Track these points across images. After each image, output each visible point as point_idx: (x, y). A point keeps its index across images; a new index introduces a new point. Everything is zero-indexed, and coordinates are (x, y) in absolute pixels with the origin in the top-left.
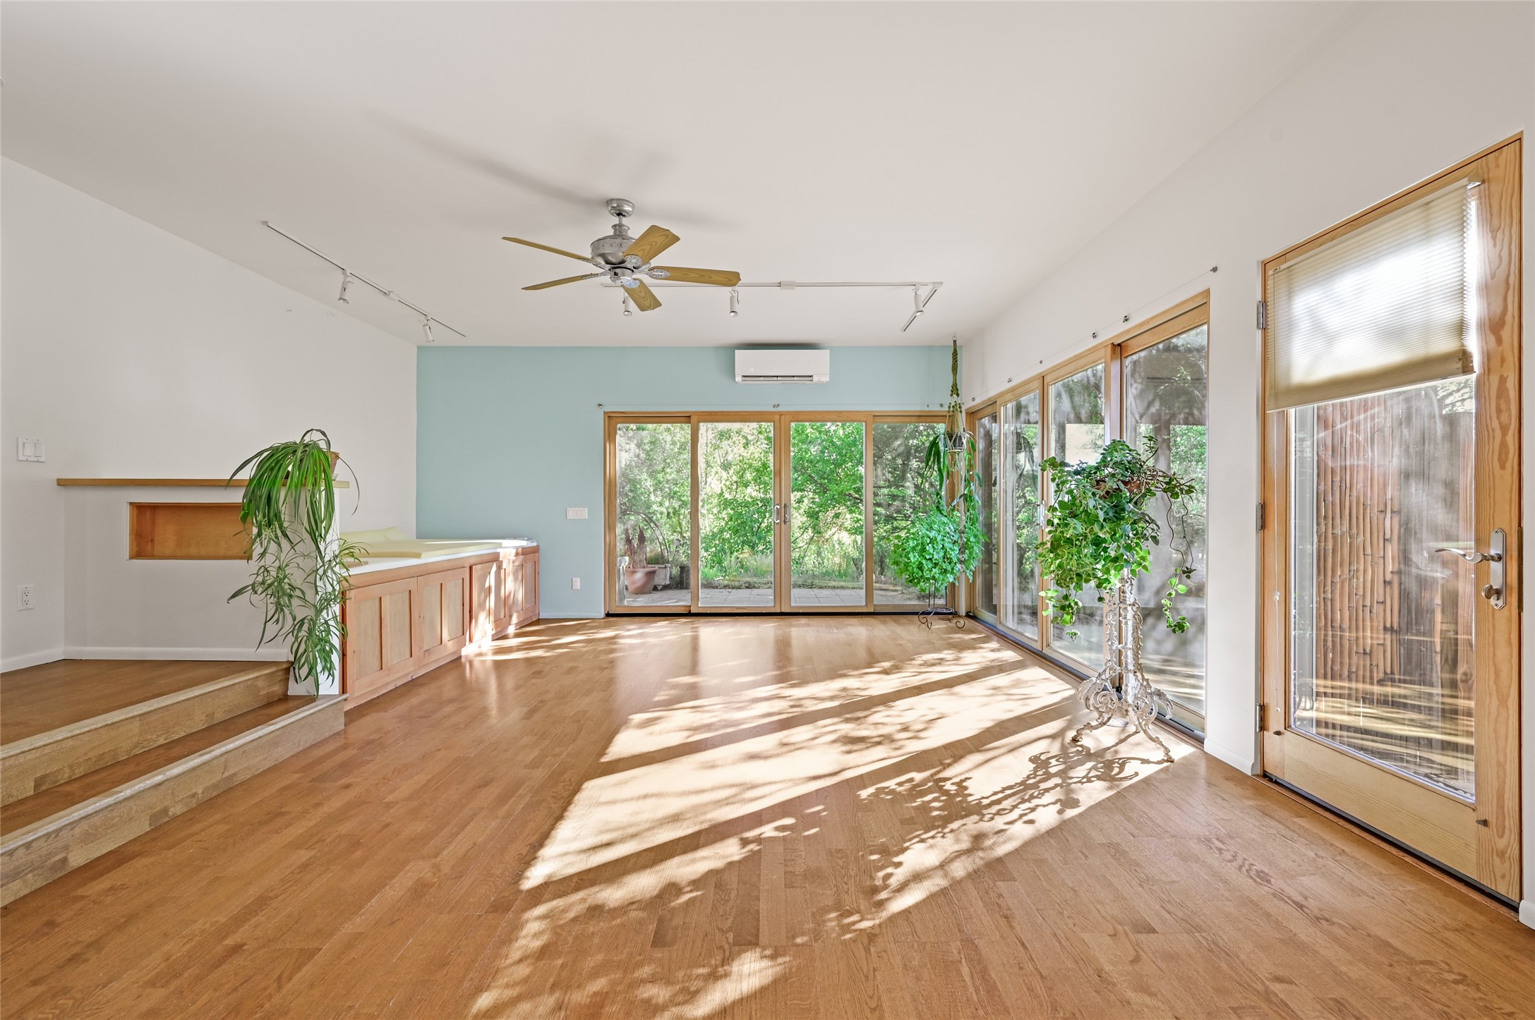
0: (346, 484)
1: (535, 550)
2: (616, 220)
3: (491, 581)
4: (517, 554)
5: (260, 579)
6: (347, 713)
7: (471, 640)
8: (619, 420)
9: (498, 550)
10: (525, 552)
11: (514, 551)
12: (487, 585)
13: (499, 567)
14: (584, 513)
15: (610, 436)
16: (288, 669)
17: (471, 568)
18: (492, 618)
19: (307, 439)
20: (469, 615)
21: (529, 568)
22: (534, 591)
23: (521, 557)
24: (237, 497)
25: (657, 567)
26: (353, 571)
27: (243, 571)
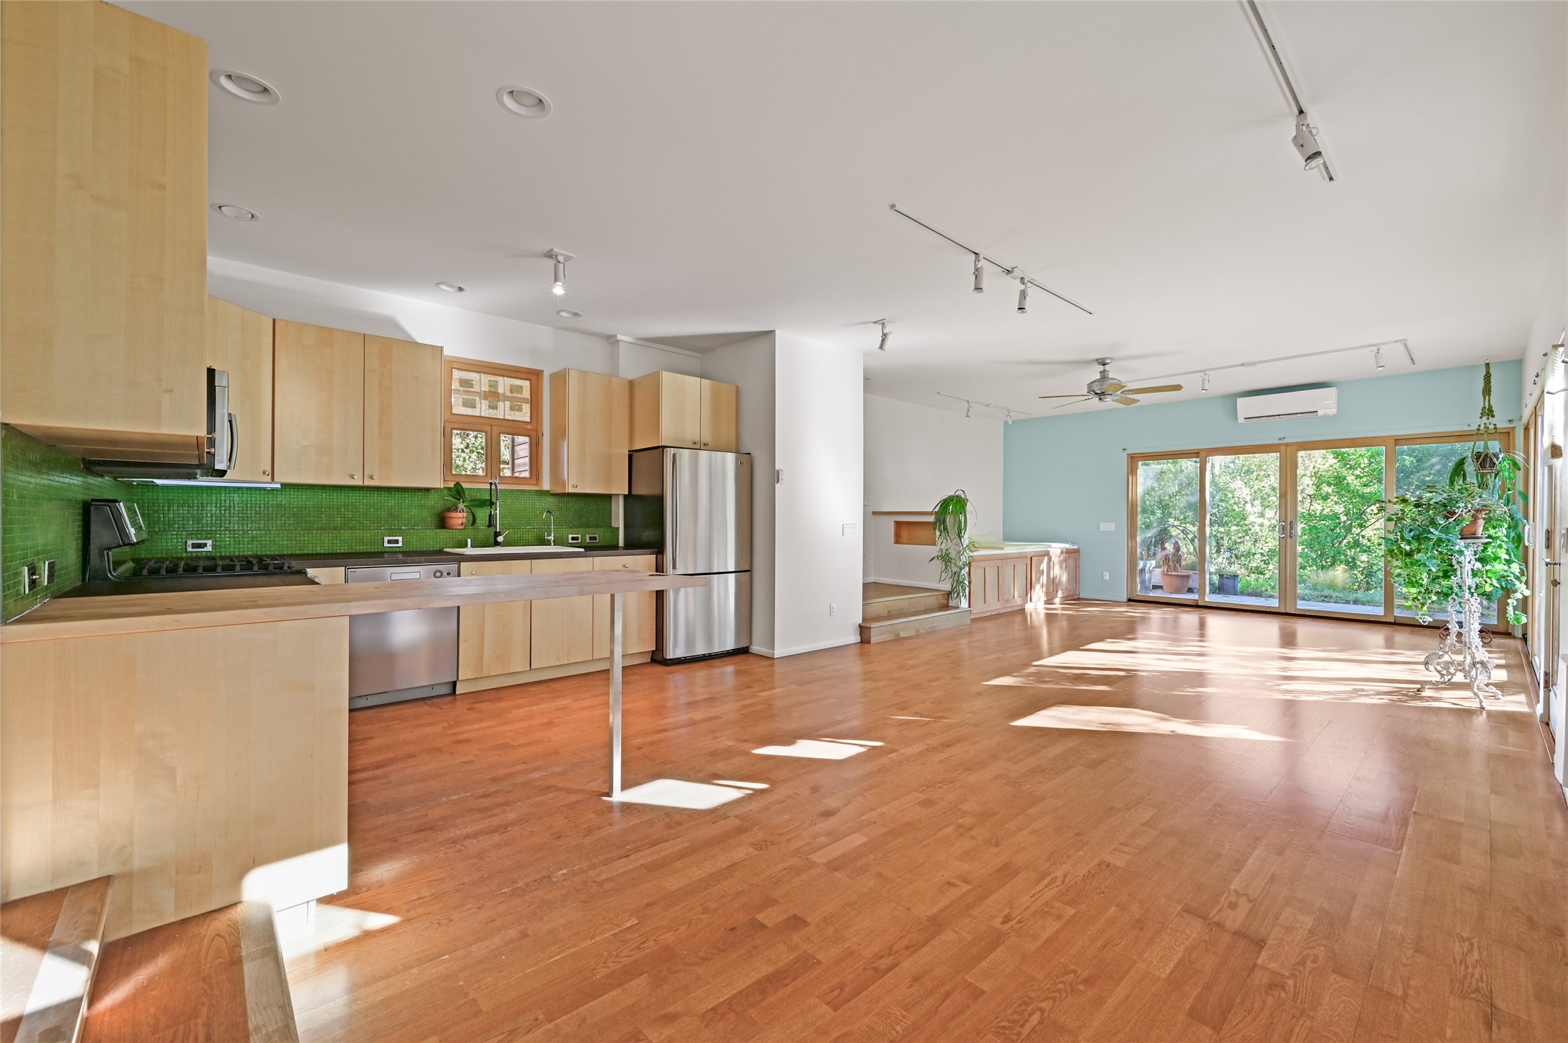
0: (971, 513)
1: (1077, 551)
2: (1101, 368)
3: (1044, 566)
4: (1062, 552)
5: (940, 554)
6: (971, 619)
7: (1031, 600)
8: (1139, 459)
9: (1049, 549)
10: (1068, 552)
11: (1060, 551)
12: (1041, 569)
13: (1050, 560)
14: (1112, 527)
15: (1132, 470)
16: (949, 594)
17: (1031, 558)
18: (1045, 590)
19: (957, 494)
20: (1030, 586)
21: (1071, 563)
22: (1075, 577)
23: (1065, 555)
24: (932, 519)
25: (1191, 572)
26: (975, 554)
27: (933, 551)
